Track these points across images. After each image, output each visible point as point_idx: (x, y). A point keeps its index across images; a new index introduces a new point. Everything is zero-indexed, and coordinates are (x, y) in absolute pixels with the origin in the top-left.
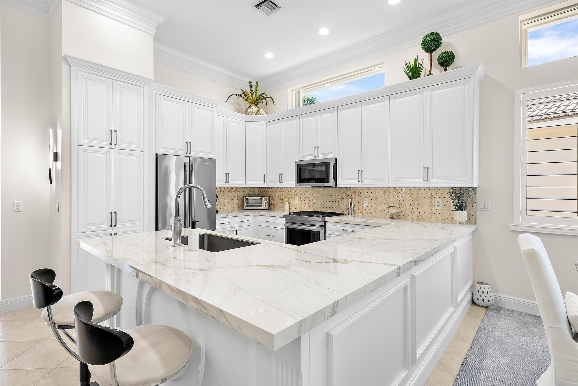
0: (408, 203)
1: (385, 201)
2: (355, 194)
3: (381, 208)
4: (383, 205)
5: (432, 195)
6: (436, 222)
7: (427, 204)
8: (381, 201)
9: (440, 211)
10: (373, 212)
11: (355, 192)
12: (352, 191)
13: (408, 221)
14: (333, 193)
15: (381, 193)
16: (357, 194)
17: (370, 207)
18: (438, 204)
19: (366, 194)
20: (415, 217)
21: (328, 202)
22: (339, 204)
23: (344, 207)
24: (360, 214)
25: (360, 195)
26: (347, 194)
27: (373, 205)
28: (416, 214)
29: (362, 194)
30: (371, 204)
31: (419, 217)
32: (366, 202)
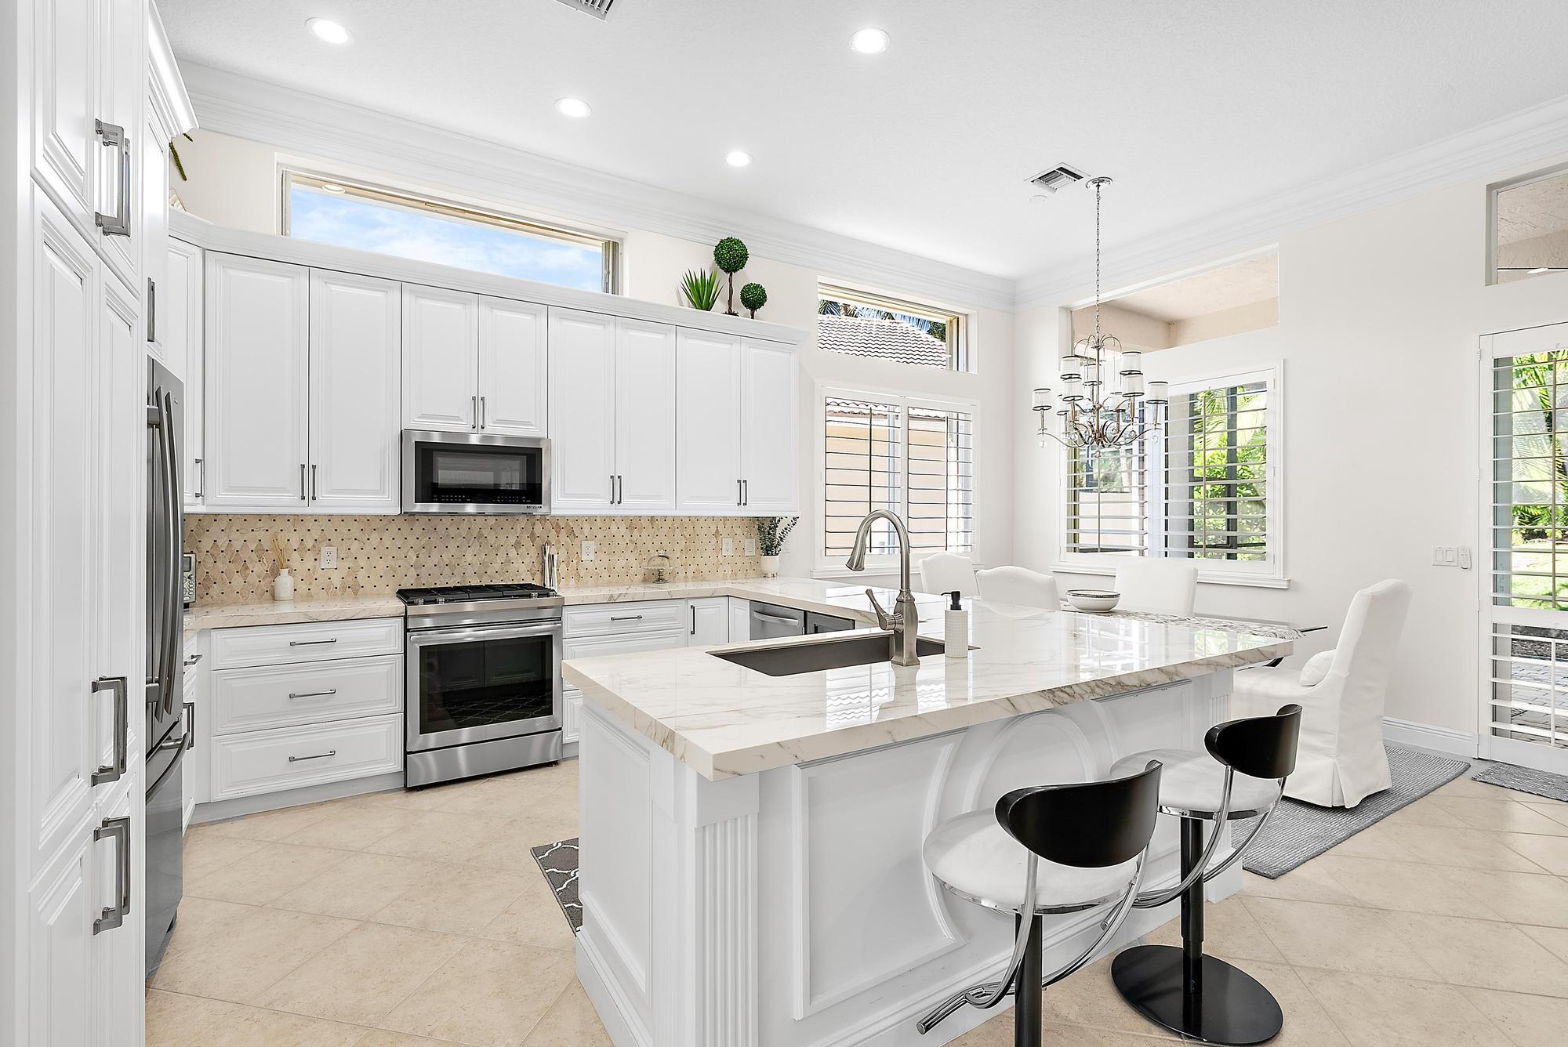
0: (678, 548)
1: (631, 546)
2: (558, 533)
3: (623, 562)
4: (627, 555)
5: (717, 531)
6: (724, 580)
7: (710, 547)
8: (623, 546)
9: (729, 559)
10: (605, 574)
11: (558, 528)
12: (548, 525)
13: (677, 584)
14: (485, 533)
15: (623, 529)
16: (563, 533)
17: (597, 562)
18: (728, 545)
19: (586, 531)
20: (690, 575)
21: (469, 558)
22: (509, 561)
23: (523, 568)
24: (572, 582)
25: (571, 533)
26: (533, 534)
27: (606, 558)
28: (693, 568)
29: (577, 532)
30: (601, 555)
31: (696, 574)
32: (588, 552)
